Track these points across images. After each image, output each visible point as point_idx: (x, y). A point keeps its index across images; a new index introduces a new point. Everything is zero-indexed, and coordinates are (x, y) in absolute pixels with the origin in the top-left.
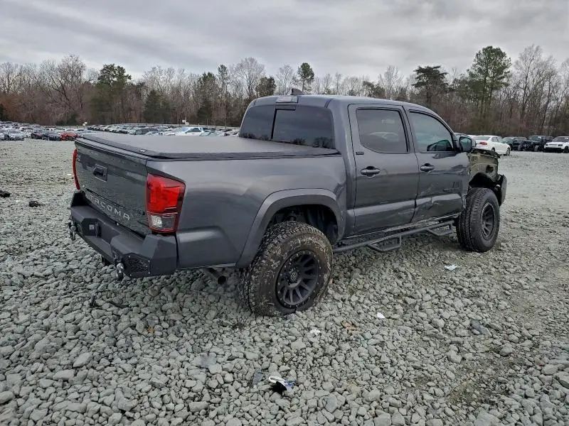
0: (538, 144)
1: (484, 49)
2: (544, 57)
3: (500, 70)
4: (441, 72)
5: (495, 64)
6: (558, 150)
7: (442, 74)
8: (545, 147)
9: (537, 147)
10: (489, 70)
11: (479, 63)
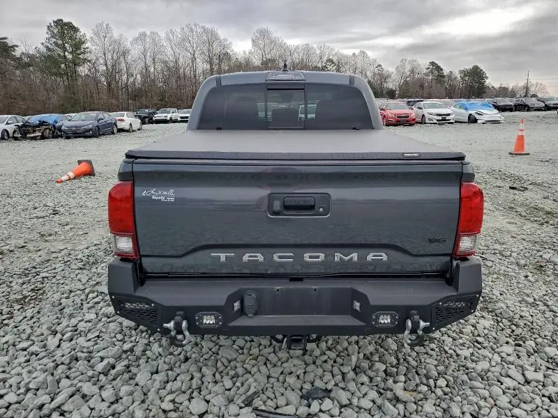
0: (147, 117)
1: (54, 22)
2: (116, 35)
3: (78, 46)
4: (10, 44)
5: (71, 38)
6: (165, 121)
7: (13, 47)
8: (154, 119)
9: (147, 119)
10: (66, 45)
11: (53, 37)
